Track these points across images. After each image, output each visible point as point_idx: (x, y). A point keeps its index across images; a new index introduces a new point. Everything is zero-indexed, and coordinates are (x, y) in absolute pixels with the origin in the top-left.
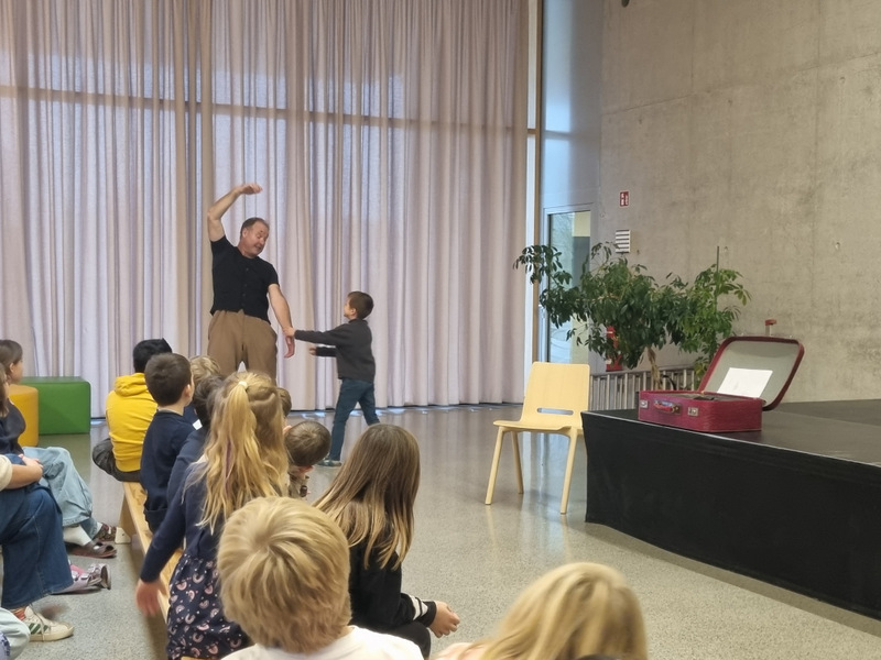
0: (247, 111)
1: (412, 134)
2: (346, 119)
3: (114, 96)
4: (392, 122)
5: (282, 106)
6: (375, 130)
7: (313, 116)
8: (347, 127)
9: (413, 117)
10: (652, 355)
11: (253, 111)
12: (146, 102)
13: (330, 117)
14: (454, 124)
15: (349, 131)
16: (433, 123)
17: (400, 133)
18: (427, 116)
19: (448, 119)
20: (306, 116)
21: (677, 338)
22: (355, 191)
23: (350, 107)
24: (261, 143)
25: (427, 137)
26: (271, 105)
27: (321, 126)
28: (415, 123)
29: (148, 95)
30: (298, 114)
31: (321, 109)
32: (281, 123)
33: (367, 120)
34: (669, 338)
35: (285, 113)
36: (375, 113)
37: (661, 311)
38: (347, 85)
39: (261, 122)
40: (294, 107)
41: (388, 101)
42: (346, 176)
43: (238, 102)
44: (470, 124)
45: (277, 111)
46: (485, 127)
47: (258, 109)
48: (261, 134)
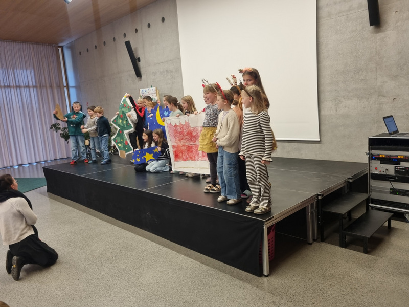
36: (12, 85)
44: (46, 87)
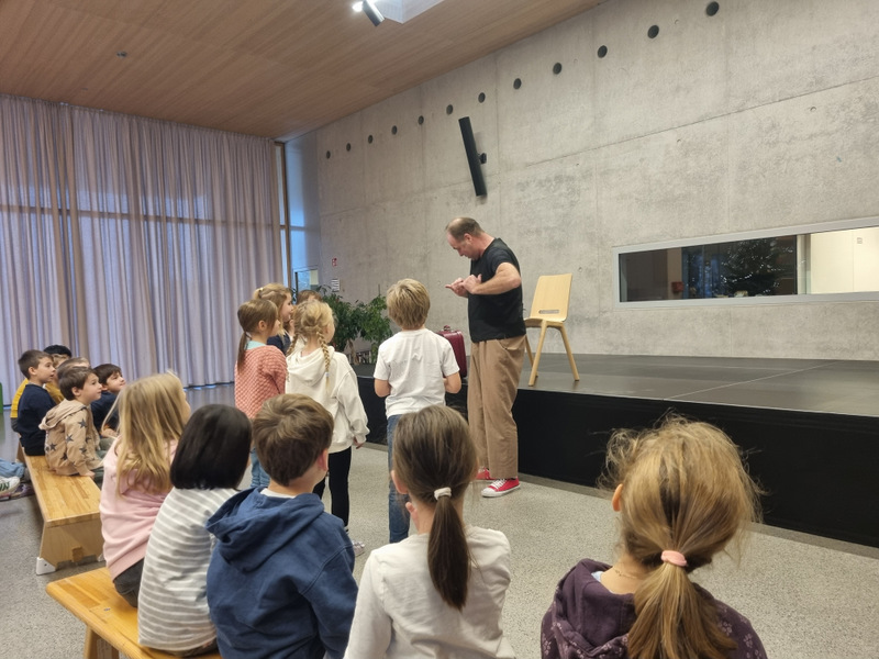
0: (102, 215)
1: (210, 228)
2: (168, 219)
3: (8, 206)
4: (197, 221)
5: (126, 212)
6: (187, 226)
7: (146, 218)
8: (169, 224)
9: (210, 218)
10: (351, 344)
11: (106, 215)
12: (32, 210)
13: (157, 218)
14: (236, 223)
15: (171, 227)
16: (223, 222)
17: (204, 229)
18: (218, 218)
19: (232, 219)
20: (142, 218)
21: (363, 334)
22: (176, 261)
23: (171, 212)
24: (113, 234)
25: (219, 229)
26: (118, 211)
27: (152, 224)
28: (212, 222)
29: (32, 205)
30: (136, 217)
31: (151, 213)
32: (126, 222)
33: (181, 220)
34: (359, 334)
35: (128, 216)
37: (353, 320)
38: (167, 200)
39: (112, 221)
40: (133, 212)
41: (194, 209)
42: (170, 253)
43: (95, 209)
45: (123, 216)
46: (254, 224)
47: (109, 214)
48: (112, 228)
